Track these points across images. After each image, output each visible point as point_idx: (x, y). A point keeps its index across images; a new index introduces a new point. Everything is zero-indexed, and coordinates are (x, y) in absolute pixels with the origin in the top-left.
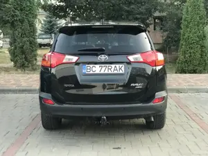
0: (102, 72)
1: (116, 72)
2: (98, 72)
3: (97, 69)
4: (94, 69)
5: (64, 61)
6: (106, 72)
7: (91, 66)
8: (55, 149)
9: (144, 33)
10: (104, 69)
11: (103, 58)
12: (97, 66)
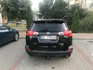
0: (48, 39)
1: (53, 39)
2: (46, 38)
3: (46, 37)
4: (45, 37)
5: (34, 34)
6: (49, 39)
7: (44, 36)
8: (30, 67)
9: (64, 23)
10: (48, 37)
11: (48, 33)
12: (46, 36)
